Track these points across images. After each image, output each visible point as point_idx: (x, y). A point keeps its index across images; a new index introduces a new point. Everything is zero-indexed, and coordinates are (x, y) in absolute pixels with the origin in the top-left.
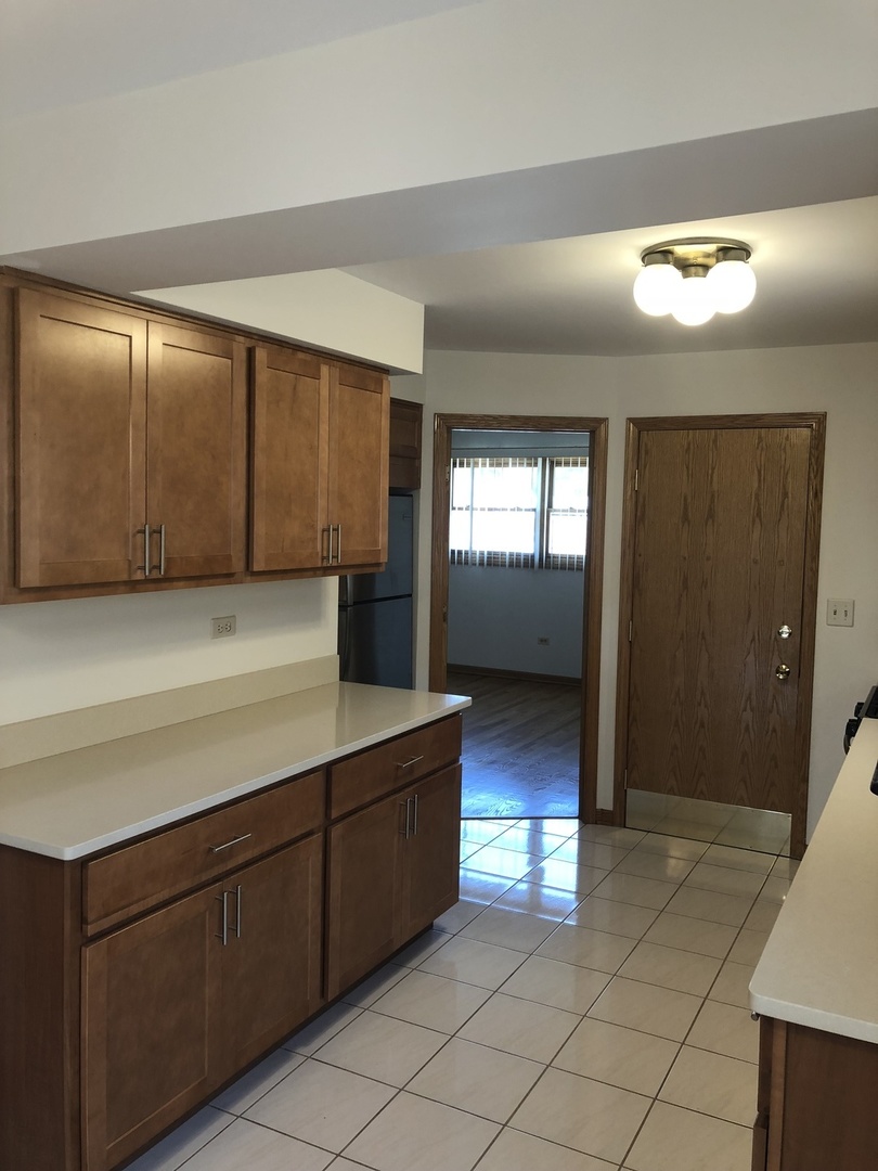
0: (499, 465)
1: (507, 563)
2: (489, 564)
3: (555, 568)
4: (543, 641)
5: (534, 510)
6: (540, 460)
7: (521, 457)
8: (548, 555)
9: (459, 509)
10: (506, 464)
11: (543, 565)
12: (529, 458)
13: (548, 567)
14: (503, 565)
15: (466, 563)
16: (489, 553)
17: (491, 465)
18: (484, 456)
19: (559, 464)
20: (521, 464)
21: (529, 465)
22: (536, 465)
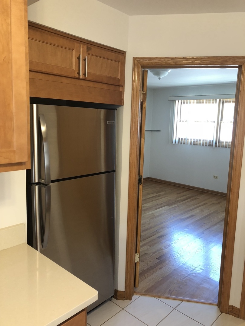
0: (200, 103)
1: (202, 144)
2: (194, 144)
3: (222, 147)
4: (216, 177)
5: (214, 122)
6: (218, 100)
7: (210, 99)
8: (219, 142)
9: (183, 121)
10: (203, 102)
11: (217, 145)
12: (213, 99)
13: (219, 146)
14: (200, 145)
15: (184, 143)
16: (194, 140)
17: (197, 103)
18: (194, 99)
19: (226, 102)
20: (210, 102)
21: (213, 102)
22: (216, 102)
